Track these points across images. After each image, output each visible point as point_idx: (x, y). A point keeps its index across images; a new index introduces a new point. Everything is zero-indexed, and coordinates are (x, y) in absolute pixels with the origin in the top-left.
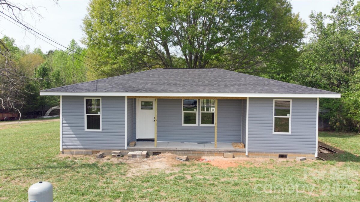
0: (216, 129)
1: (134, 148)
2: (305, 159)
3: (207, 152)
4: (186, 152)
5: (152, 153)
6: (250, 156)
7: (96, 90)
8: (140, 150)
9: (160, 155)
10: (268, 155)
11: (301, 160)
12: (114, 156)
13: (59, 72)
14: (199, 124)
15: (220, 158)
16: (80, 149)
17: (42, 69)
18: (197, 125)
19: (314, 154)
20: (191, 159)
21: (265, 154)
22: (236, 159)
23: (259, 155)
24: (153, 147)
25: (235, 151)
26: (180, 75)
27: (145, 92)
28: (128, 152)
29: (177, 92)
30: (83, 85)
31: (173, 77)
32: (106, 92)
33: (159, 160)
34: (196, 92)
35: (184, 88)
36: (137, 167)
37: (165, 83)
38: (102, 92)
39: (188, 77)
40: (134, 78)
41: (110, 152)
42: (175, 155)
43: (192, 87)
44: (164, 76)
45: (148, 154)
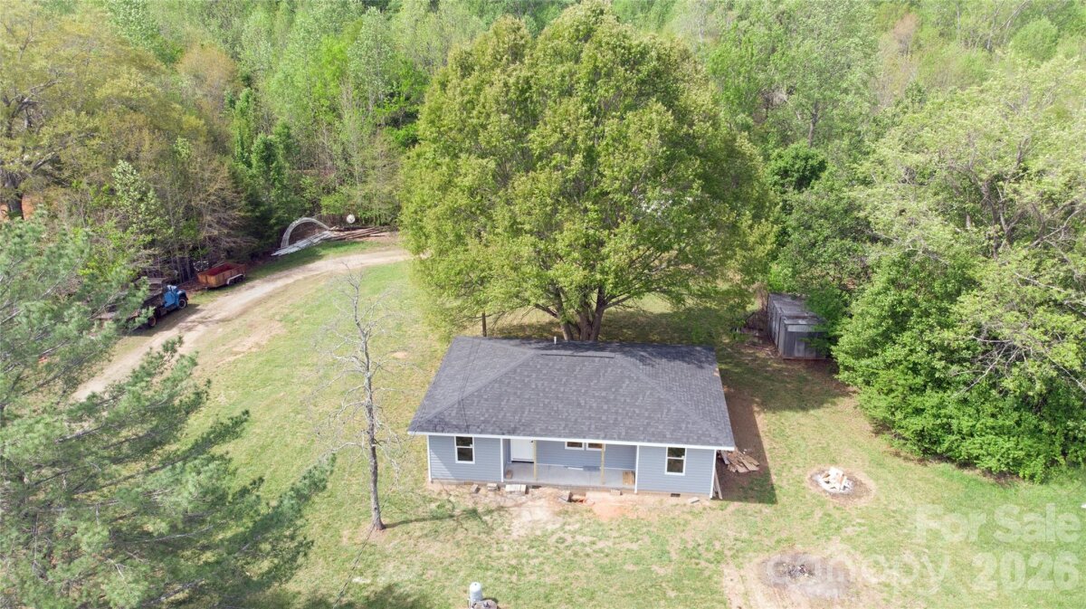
1: (512, 481)
2: (697, 501)
3: (592, 488)
4: (569, 487)
5: (532, 487)
6: (640, 493)
7: (467, 429)
8: (518, 484)
9: (540, 489)
10: (660, 494)
11: (692, 502)
12: (490, 491)
14: (585, 449)
15: (606, 495)
16: (451, 479)
19: (709, 494)
20: (574, 494)
21: (654, 492)
22: (624, 496)
23: (649, 493)
24: (533, 481)
25: (623, 488)
26: (564, 380)
27: (524, 435)
28: (505, 486)
29: (560, 436)
30: (450, 415)
31: (554, 387)
32: (480, 433)
33: (539, 503)
34: (579, 437)
35: (566, 425)
36: (519, 516)
37: (545, 406)
38: (476, 433)
39: (574, 388)
40: (506, 391)
41: (485, 485)
42: (556, 490)
43: (576, 420)
44: (543, 385)
45: (527, 488)
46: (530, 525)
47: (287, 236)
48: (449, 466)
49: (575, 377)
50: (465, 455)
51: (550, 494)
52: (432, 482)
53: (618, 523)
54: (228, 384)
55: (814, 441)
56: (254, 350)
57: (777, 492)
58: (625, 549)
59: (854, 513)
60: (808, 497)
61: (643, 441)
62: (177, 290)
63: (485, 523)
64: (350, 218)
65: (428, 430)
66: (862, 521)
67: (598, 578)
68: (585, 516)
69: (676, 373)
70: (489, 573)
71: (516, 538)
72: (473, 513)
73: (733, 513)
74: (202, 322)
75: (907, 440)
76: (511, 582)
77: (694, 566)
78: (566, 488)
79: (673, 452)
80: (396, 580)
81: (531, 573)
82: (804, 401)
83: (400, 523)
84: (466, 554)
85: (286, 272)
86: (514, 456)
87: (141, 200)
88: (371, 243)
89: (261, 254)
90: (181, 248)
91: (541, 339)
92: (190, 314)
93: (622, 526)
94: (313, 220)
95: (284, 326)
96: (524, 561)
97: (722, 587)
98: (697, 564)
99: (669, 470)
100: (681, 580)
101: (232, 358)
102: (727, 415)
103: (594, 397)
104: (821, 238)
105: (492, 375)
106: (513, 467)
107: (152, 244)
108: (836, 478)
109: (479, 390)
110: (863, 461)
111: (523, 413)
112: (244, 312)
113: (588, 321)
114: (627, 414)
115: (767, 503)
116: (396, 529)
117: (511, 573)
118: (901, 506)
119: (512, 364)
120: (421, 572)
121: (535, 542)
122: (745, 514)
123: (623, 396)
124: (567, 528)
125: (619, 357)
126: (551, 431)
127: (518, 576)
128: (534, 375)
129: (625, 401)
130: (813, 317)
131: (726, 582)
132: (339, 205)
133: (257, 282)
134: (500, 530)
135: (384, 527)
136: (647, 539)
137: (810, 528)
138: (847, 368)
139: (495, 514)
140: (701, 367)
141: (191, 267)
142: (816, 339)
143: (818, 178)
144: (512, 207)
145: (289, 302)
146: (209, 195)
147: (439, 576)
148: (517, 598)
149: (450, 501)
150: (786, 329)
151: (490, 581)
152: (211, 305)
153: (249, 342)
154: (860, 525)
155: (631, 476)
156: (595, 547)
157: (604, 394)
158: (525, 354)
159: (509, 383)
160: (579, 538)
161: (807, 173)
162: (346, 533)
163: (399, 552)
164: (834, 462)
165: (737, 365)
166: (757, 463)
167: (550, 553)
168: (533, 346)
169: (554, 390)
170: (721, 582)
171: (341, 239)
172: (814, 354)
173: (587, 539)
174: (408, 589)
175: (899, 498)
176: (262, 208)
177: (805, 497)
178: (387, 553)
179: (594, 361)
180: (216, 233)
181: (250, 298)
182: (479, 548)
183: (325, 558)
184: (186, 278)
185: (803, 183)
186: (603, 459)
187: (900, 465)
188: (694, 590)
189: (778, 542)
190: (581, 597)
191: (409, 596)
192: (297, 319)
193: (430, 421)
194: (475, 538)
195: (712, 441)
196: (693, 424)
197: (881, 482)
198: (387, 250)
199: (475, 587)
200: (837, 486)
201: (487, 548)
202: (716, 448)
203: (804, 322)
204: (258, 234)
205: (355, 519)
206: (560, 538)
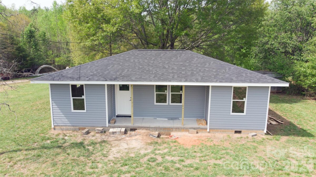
0: (183, 107)
1: (114, 126)
2: (256, 135)
3: (175, 129)
4: (158, 129)
5: (130, 130)
6: (211, 132)
7: (79, 79)
8: (119, 127)
9: (136, 131)
10: (226, 131)
11: (253, 136)
12: (98, 133)
13: (45, 33)
14: (169, 103)
15: (186, 134)
16: (68, 126)
17: (28, 32)
18: (167, 104)
19: (263, 130)
20: (162, 134)
21: (223, 130)
22: (199, 134)
23: (218, 131)
24: (130, 126)
25: (199, 128)
26: (153, 59)
28: (109, 129)
29: (151, 81)
30: (67, 72)
32: (88, 80)
36: (117, 146)
37: (140, 69)
38: (85, 80)
39: (160, 62)
41: (94, 129)
44: (138, 60)
45: (126, 130)
46: (126, 151)
48: (67, 114)
50: (79, 105)
51: (144, 133)
52: (54, 129)
53: (199, 148)
58: (212, 164)
63: (87, 150)
65: (47, 80)
68: (172, 145)
72: (79, 145)
73: (288, 142)
79: (237, 91)
93: (203, 150)
94: (51, 67)
103: (175, 65)
106: (116, 119)
111: (123, 71)
114: (200, 71)
115: (308, 137)
116: (2, 155)
124: (157, 152)
126: (144, 79)
128: (133, 57)
129: (197, 66)
134: (99, 154)
136: (228, 157)
139: (98, 145)
149: (63, 139)
156: (184, 164)
160: (169, 158)
169: (146, 62)
173: (176, 159)
176: (24, 53)
194: (73, 160)
195: (269, 81)
206: (151, 158)
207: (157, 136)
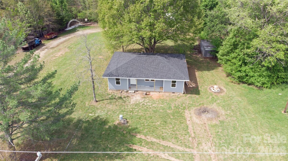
3: (152, 91)
6: (164, 93)
8: (132, 90)
9: (138, 92)
10: (169, 93)
11: (178, 95)
15: (156, 93)
16: (114, 89)
18: (149, 81)
20: (147, 93)
23: (167, 92)
24: (136, 90)
25: (160, 91)
26: (144, 63)
27: (133, 78)
28: (129, 91)
29: (143, 78)
30: (113, 72)
31: (141, 65)
32: (122, 77)
33: (138, 95)
34: (148, 78)
35: (145, 75)
36: (133, 98)
37: (139, 70)
38: (121, 77)
39: (147, 65)
40: (128, 66)
41: (124, 91)
42: (142, 92)
43: (147, 74)
44: (138, 64)
45: (135, 92)
46: (135, 101)
47: (68, 25)
48: (114, 86)
49: (147, 62)
50: (118, 83)
51: (141, 93)
52: (110, 90)
53: (158, 100)
54: (54, 65)
55: (211, 79)
56: (61, 56)
57: (200, 92)
58: (160, 106)
59: (220, 97)
60: (208, 93)
61: (165, 79)
62: (38, 40)
63: (124, 100)
64: (86, 20)
65: (108, 76)
66: (222, 99)
67: (153, 114)
68: (150, 98)
69: (175, 61)
70: (125, 112)
71: (132, 104)
72: (121, 98)
73: (188, 97)
74: (46, 48)
75: (235, 78)
76: (130, 115)
77: (178, 110)
78: (145, 91)
79: (173, 82)
80: (100, 114)
81: (136, 112)
82: (209, 69)
83: (101, 100)
84: (119, 108)
85: (69, 35)
86: (131, 83)
87: (26, 14)
88: (92, 27)
89: (61, 30)
90: (39, 28)
91: (139, 52)
92: (43, 46)
93: (159, 101)
94: (76, 20)
95: (69, 49)
96: (134, 109)
97: (185, 115)
98: (179, 110)
99: (172, 86)
100: (174, 114)
101: (55, 58)
102: (188, 72)
103: (152, 67)
104: (216, 24)
105: (125, 62)
106: (131, 86)
107: (30, 26)
108: (216, 88)
109: (121, 66)
110: (223, 84)
111: (133, 72)
112: (58, 46)
113: (151, 47)
114: (161, 72)
115: (198, 95)
116: (100, 102)
117: (130, 112)
118: (232, 95)
119: (130, 59)
120: (107, 113)
121: (136, 105)
122: (192, 98)
123: (160, 67)
124: (145, 101)
125: (159, 57)
126: (141, 76)
127: (132, 113)
128: (136, 62)
129: (161, 69)
130: (212, 46)
131: (186, 114)
132: (83, 16)
133: (61, 37)
134: (128, 102)
135: (97, 101)
136: (166, 104)
137: (208, 101)
138: (220, 59)
139: (126, 98)
140: (181, 59)
141: (42, 33)
142: (213, 52)
143: (216, 7)
144: (129, 14)
145: (70, 43)
146: (45, 12)
147: (112, 113)
148: (132, 118)
149: (114, 95)
150: (205, 49)
151: (125, 114)
152: (48, 44)
153: (60, 54)
154: (221, 100)
155: (162, 88)
156: (152, 106)
157: (155, 67)
158: (134, 56)
159: (129, 64)
160: (148, 104)
161: (212, 6)
162: (87, 103)
163: (101, 108)
164: (216, 84)
165: (191, 59)
166: (195, 85)
167: (140, 107)
168: (136, 54)
169: (141, 66)
170: (184, 114)
171: (84, 26)
172: (212, 56)
173: (150, 104)
174: (103, 117)
175: (232, 93)
176: (61, 17)
177: (207, 93)
178: (98, 108)
179: (152, 58)
180: (48, 23)
181: (59, 42)
182: (122, 107)
183: (82, 110)
184: (41, 36)
185: (211, 9)
186: (155, 84)
187: (233, 85)
188: (178, 116)
189: (200, 104)
190: (148, 118)
191: (103, 118)
192: (72, 47)
193: (108, 74)
194: (121, 104)
195: (183, 79)
196: (179, 74)
197: (228, 89)
198: (96, 28)
199: (121, 116)
200: (216, 90)
201: (124, 107)
202: (184, 81)
203: (210, 48)
204: (60, 24)
205: (89, 100)
206: (143, 104)
207: (145, 94)
